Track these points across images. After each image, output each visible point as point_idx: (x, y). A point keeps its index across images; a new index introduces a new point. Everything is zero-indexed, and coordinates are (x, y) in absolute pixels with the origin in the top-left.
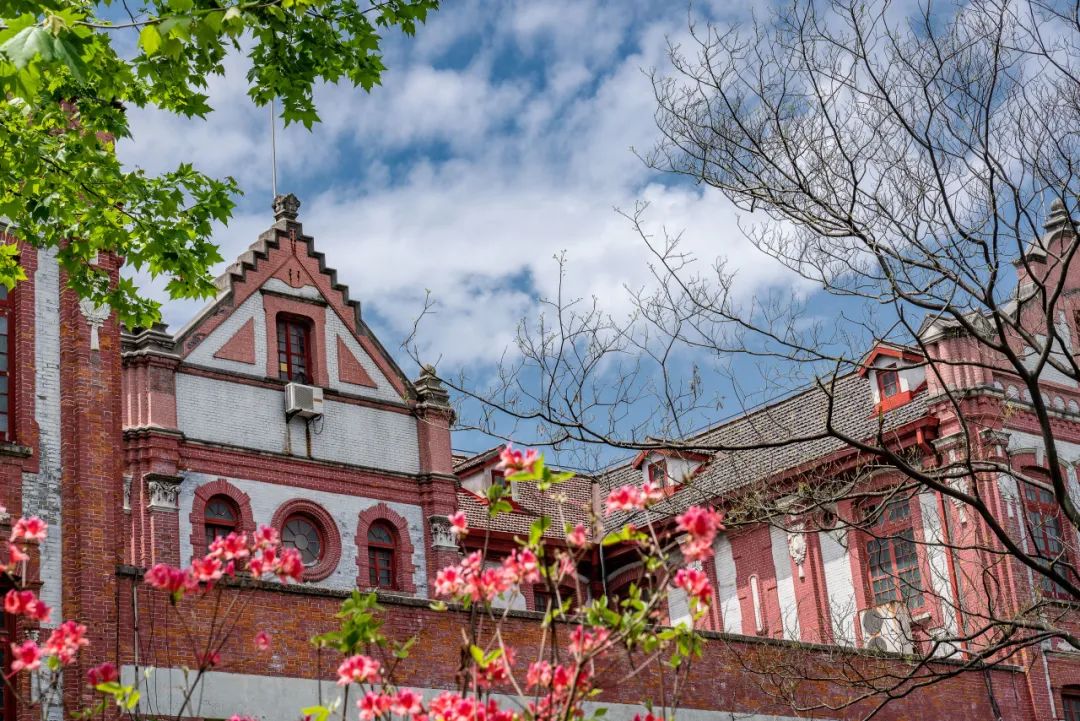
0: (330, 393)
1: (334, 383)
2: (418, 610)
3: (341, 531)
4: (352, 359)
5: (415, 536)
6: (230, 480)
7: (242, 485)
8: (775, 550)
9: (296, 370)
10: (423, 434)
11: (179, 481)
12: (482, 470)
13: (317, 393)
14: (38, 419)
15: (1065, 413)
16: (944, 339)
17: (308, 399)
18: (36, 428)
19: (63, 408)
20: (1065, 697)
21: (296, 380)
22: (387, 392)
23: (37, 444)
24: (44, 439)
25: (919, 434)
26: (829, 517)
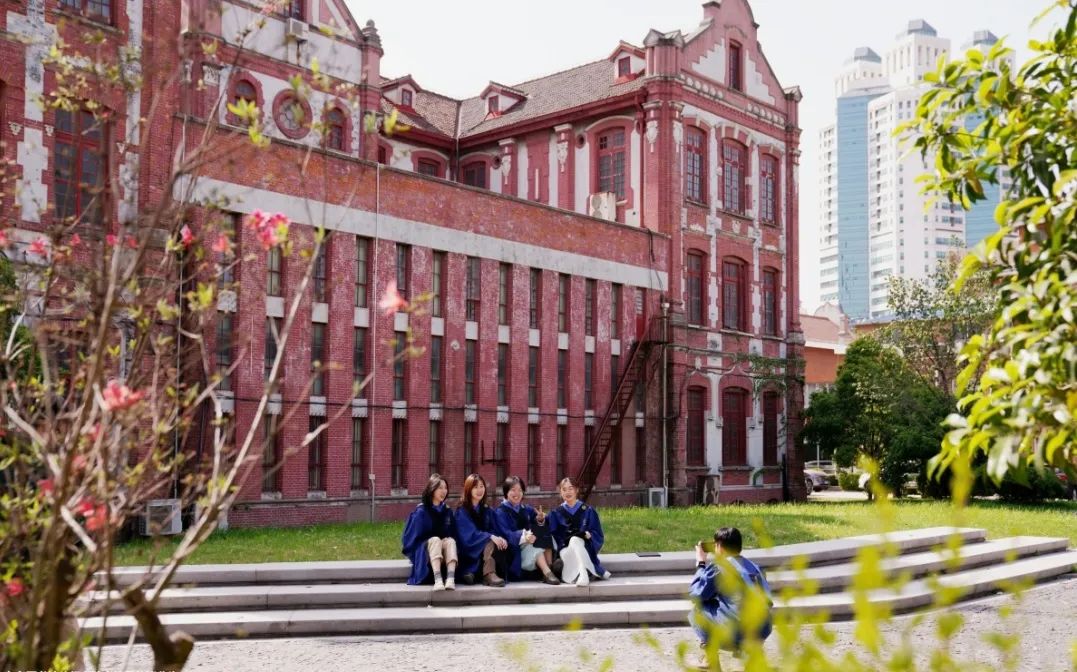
0: (313, 28)
1: (316, 23)
2: (348, 162)
3: (313, 112)
4: (327, 9)
5: (355, 121)
6: (251, 72)
7: (256, 75)
8: (551, 155)
9: (294, 10)
10: (365, 61)
11: (221, 68)
12: (397, 88)
13: (305, 26)
14: (128, 13)
15: (716, 97)
16: (658, 45)
17: (299, 29)
18: (127, 19)
19: (144, 8)
20: (688, 254)
21: (294, 17)
22: (346, 31)
23: (127, 29)
24: (132, 26)
25: (636, 98)
26: (582, 141)
